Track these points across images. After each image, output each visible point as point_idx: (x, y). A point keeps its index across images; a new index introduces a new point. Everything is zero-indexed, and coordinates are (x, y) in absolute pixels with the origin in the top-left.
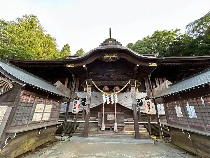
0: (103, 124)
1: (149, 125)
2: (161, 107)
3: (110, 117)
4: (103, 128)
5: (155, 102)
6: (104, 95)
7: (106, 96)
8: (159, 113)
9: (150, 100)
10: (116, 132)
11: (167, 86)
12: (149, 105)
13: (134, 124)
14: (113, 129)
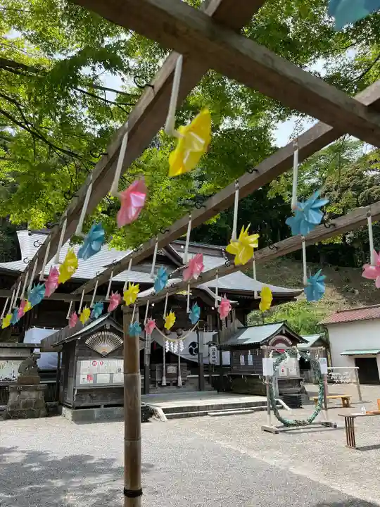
0: (164, 378)
1: (211, 379)
2: (227, 355)
3: (172, 369)
4: (164, 383)
5: (221, 349)
6: (167, 342)
7: (170, 342)
8: (224, 363)
9: (215, 347)
10: (179, 387)
11: (236, 328)
12: (214, 354)
13: (199, 378)
14: (176, 384)
